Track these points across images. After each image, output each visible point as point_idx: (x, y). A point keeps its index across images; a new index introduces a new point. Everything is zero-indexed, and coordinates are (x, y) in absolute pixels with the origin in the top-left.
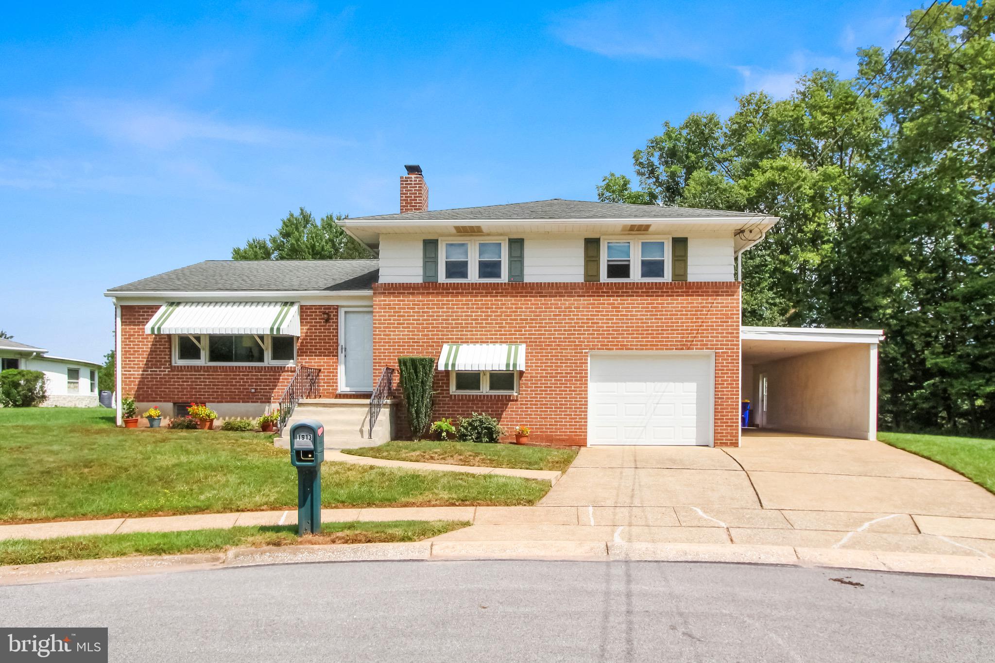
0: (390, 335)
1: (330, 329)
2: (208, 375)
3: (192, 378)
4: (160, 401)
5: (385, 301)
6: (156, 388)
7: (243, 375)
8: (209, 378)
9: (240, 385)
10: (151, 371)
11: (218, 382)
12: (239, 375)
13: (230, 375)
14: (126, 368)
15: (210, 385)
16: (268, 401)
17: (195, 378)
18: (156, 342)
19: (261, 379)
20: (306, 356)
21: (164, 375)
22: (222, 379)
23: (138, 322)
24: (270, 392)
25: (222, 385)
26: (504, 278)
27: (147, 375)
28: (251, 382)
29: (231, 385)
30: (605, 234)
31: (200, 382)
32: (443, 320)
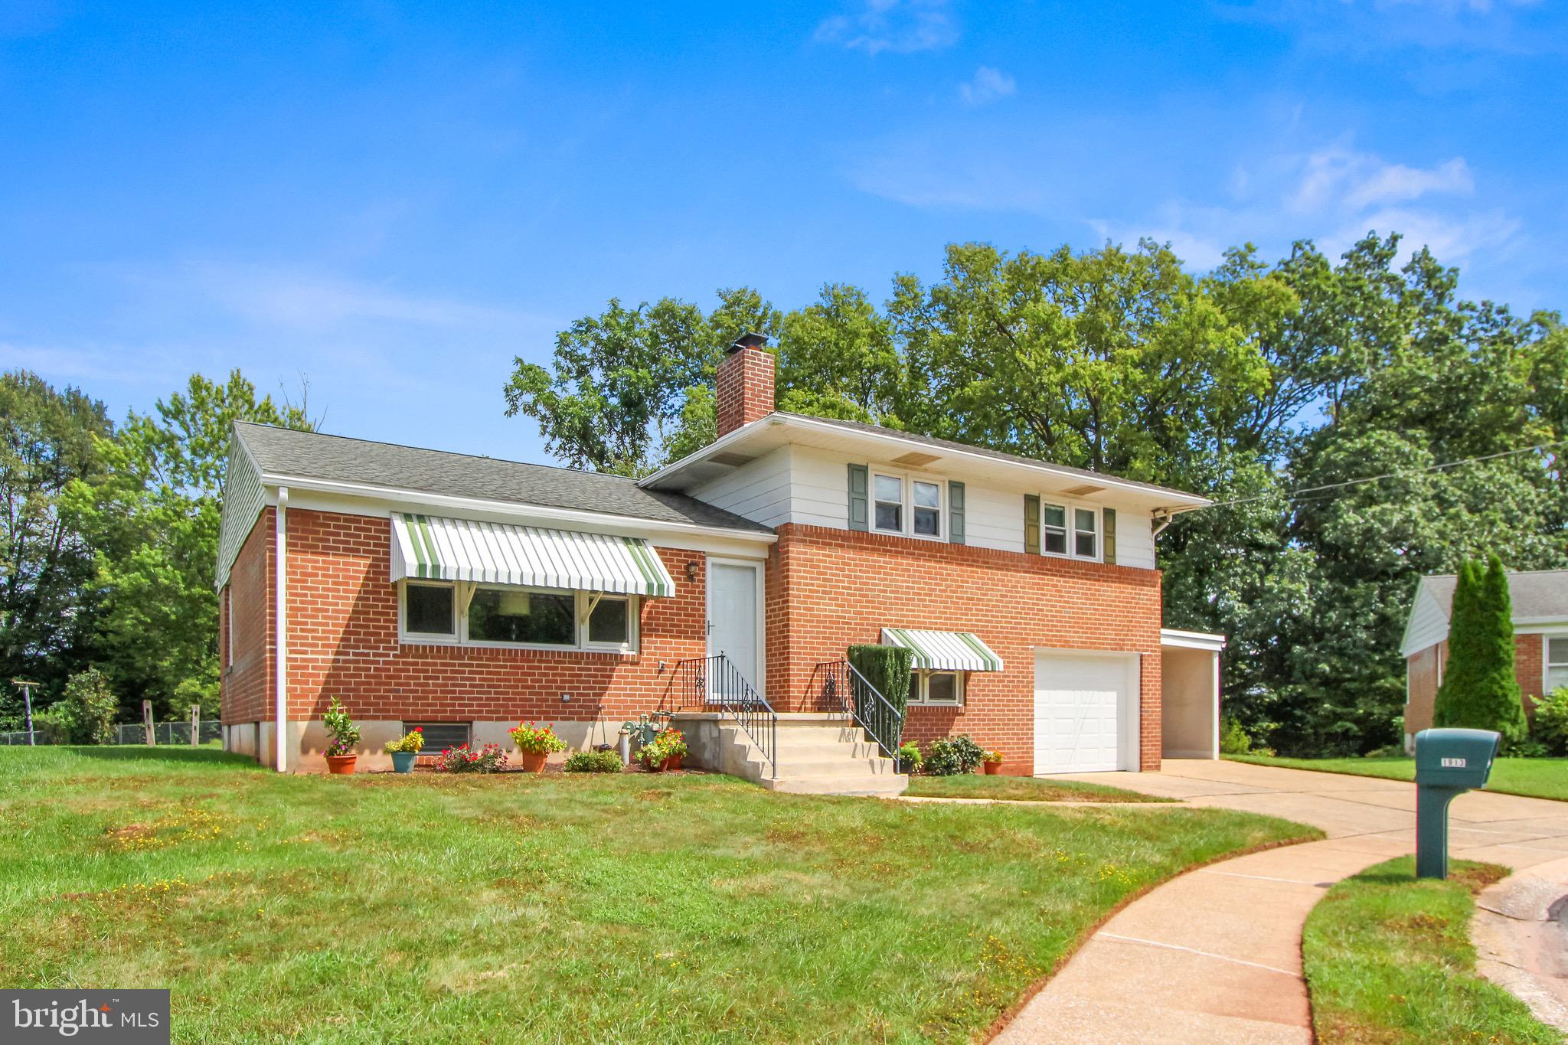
0: (812, 609)
1: (694, 592)
2: (478, 666)
3: (445, 672)
4: (376, 718)
5: (806, 553)
6: (365, 690)
7: (546, 668)
8: (481, 673)
9: (540, 688)
10: (355, 654)
11: (498, 680)
12: (539, 668)
13: (522, 667)
14: (295, 645)
15: (482, 686)
16: (593, 715)
17: (452, 672)
18: (366, 592)
19: (580, 676)
20: (656, 636)
21: (385, 663)
22: (506, 673)
23: (324, 547)
24: (594, 701)
25: (505, 687)
26: (944, 536)
27: (345, 661)
28: (562, 682)
29: (523, 687)
31: (463, 679)
32: (879, 591)
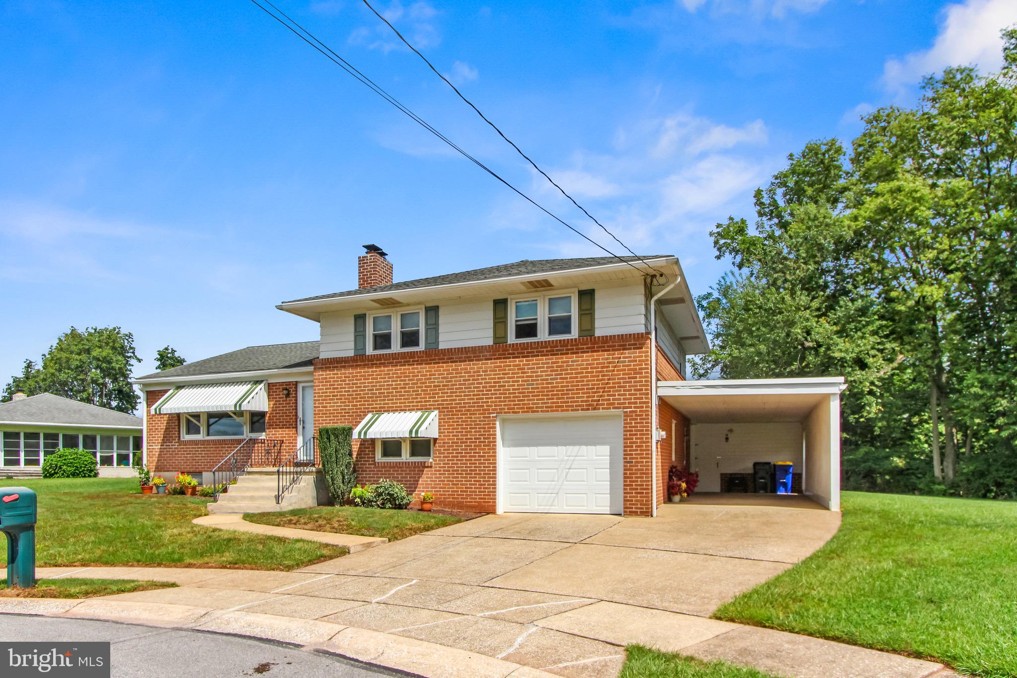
1: (290, 403)
2: (203, 448)
5: (323, 375)
6: (169, 460)
7: (228, 447)
10: (166, 445)
12: (225, 447)
14: (150, 443)
15: (205, 457)
17: (195, 451)
18: (169, 420)
20: (273, 428)
21: (174, 448)
22: (213, 450)
25: (213, 456)
26: (421, 346)
27: (164, 449)
29: (219, 456)
30: (511, 294)
31: (199, 453)
32: (368, 390)
